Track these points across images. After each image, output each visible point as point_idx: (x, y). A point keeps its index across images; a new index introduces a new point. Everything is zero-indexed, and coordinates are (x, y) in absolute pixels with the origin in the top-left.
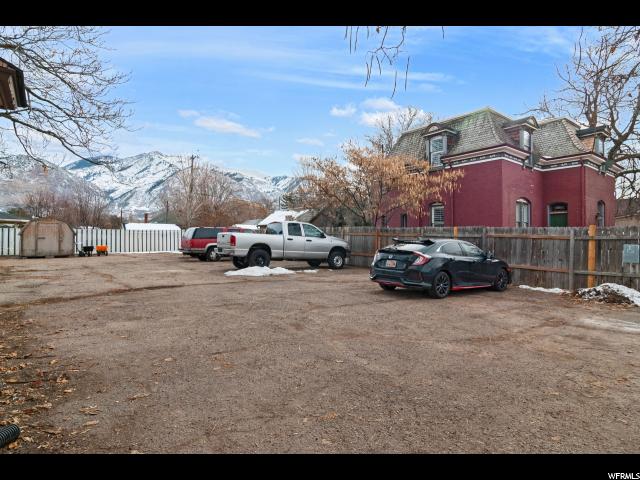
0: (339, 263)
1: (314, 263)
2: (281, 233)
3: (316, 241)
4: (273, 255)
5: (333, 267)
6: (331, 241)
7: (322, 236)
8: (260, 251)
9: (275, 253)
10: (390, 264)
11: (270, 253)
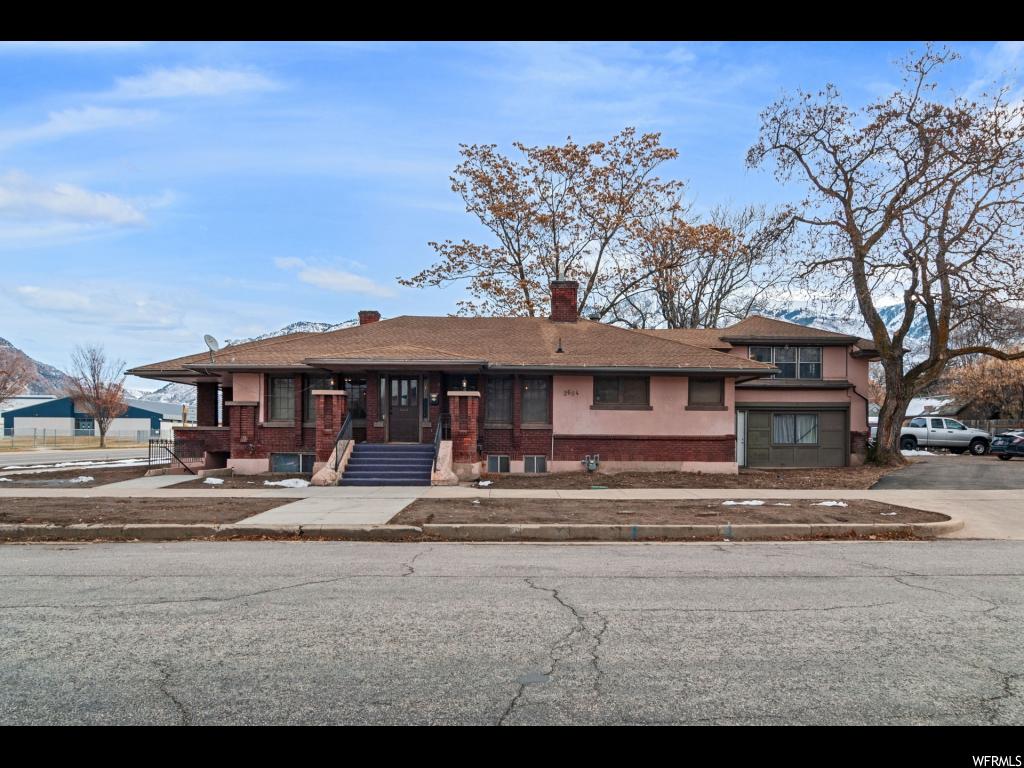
0: (981, 450)
1: (957, 449)
2: (925, 426)
3: (957, 432)
4: (919, 443)
5: (975, 453)
6: (972, 432)
7: (963, 428)
8: (910, 440)
9: (920, 441)
10: (1000, 443)
11: (916, 441)
